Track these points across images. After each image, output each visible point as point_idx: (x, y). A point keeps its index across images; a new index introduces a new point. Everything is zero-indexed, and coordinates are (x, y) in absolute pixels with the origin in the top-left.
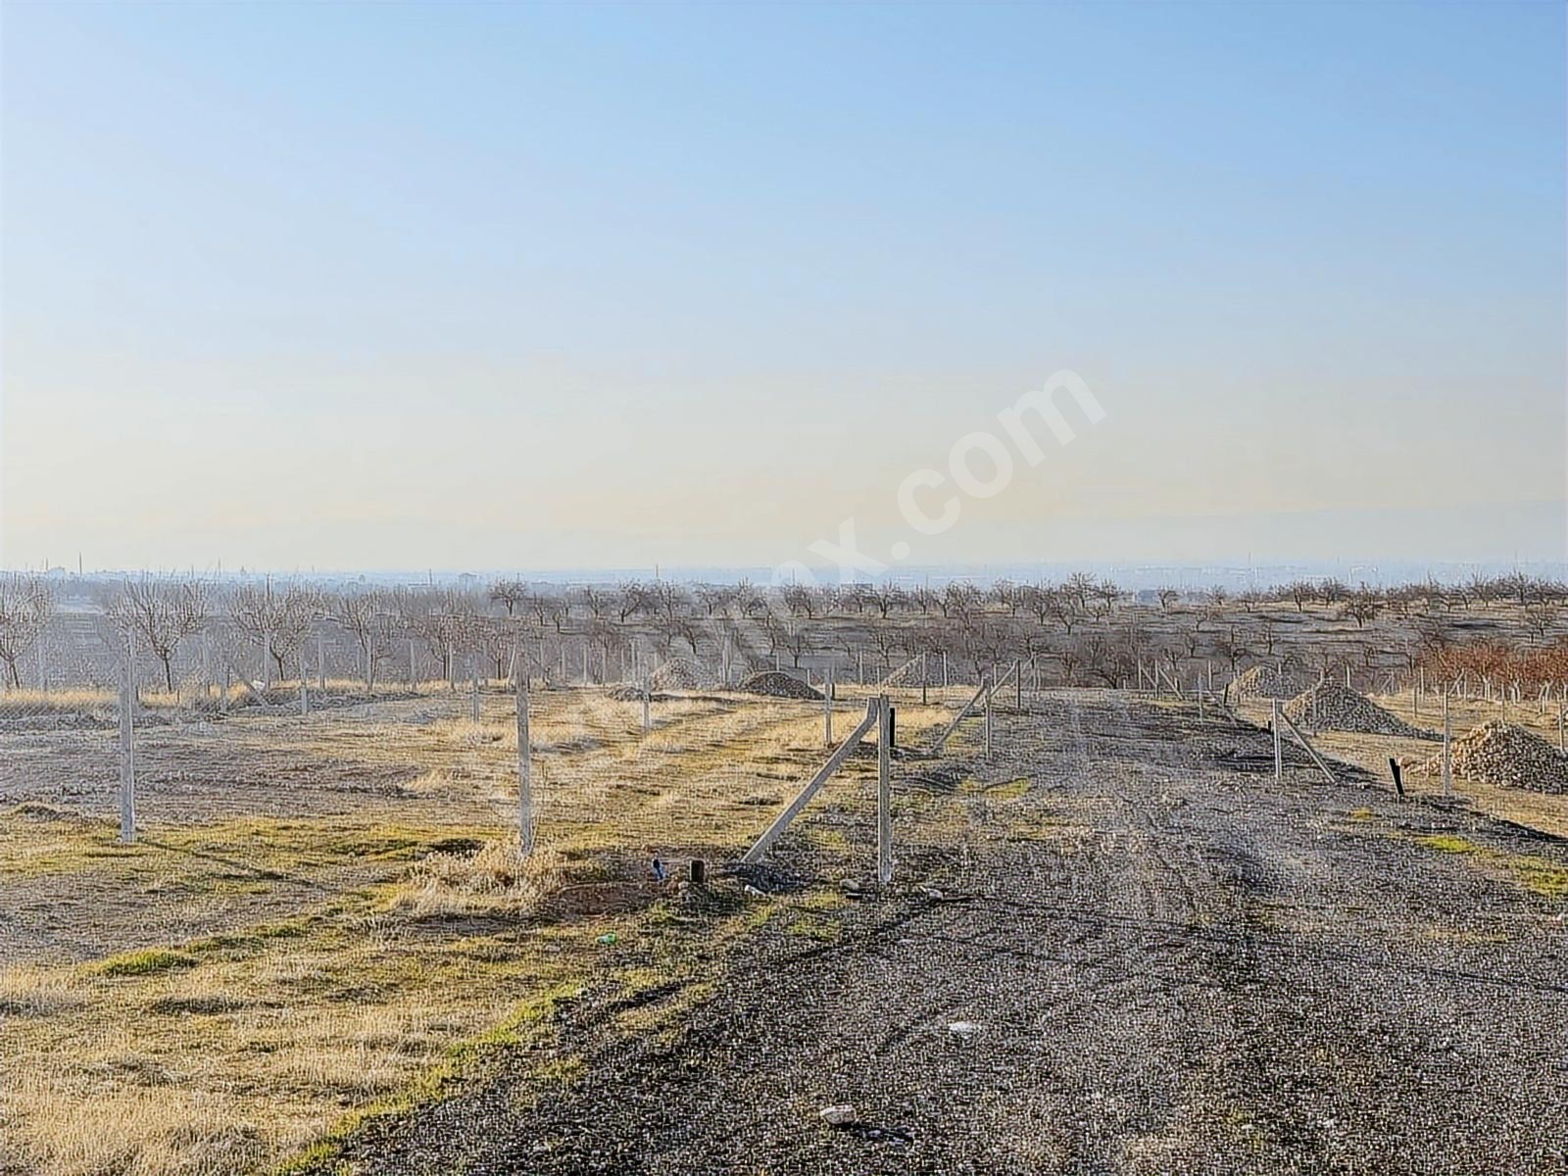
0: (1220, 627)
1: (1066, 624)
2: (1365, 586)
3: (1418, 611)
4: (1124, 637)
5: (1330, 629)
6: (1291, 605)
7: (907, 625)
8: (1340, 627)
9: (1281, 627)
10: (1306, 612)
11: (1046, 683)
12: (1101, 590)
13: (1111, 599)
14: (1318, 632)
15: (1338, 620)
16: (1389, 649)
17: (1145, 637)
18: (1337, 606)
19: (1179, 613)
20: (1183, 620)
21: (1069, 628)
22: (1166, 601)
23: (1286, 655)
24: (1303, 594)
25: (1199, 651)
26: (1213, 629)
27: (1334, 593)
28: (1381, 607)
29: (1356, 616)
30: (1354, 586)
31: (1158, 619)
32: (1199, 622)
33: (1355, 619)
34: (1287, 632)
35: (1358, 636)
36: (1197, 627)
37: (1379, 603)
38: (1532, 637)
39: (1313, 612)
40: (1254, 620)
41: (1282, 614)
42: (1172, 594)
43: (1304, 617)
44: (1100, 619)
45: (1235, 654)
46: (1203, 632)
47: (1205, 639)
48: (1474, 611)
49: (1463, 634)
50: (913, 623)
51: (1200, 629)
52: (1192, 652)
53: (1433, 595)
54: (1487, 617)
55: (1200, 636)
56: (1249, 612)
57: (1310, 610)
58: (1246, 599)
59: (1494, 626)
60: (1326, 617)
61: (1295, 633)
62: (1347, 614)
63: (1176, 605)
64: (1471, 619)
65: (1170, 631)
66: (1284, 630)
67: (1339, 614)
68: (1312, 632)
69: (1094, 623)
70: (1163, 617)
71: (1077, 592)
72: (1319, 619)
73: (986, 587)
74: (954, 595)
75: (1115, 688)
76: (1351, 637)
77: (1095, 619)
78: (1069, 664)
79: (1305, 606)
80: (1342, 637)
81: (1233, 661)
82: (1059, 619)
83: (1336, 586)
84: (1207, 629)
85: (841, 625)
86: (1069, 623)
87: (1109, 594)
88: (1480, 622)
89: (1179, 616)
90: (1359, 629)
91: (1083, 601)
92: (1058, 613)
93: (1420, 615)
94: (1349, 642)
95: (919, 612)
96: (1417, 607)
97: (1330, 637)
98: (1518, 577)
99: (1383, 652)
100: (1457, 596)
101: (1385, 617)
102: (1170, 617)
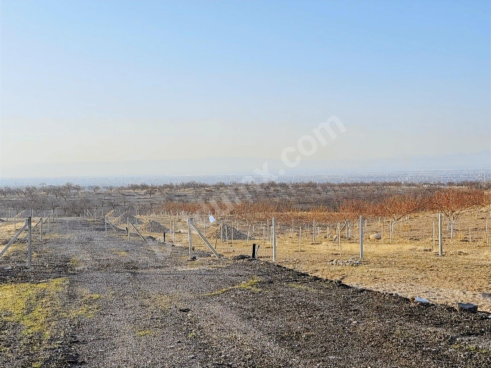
0: (111, 198)
2: (153, 185)
4: (82, 201)
5: (142, 198)
6: (132, 191)
8: (145, 197)
9: (128, 197)
11: (59, 216)
12: (75, 187)
13: (78, 190)
14: (139, 198)
15: (144, 195)
16: (158, 203)
17: (88, 201)
18: (145, 191)
19: (99, 194)
20: (100, 196)
21: (65, 199)
22: (95, 190)
23: (129, 205)
24: (135, 187)
25: (104, 205)
26: (109, 198)
27: (144, 187)
28: (156, 191)
30: (150, 185)
31: (93, 196)
32: (105, 196)
33: (149, 195)
34: (130, 199)
35: (149, 200)
36: (104, 198)
38: (195, 199)
39: (138, 193)
40: (121, 195)
41: (129, 193)
42: (97, 188)
43: (135, 194)
44: (75, 196)
45: (115, 206)
46: (106, 199)
47: (106, 201)
48: (181, 192)
49: (177, 198)
50: (15, 199)
52: (102, 205)
53: (171, 187)
54: (184, 193)
56: (119, 193)
57: (137, 192)
58: (119, 189)
59: (186, 196)
60: (141, 194)
61: (132, 199)
62: (147, 193)
63: (98, 192)
64: (180, 194)
65: (96, 199)
66: (129, 198)
67: (144, 193)
68: (137, 199)
69: (73, 198)
71: (69, 187)
72: (139, 195)
73: (38, 186)
74: (28, 190)
75: (79, 216)
77: (73, 196)
78: (65, 210)
79: (136, 191)
80: (145, 200)
81: (114, 208)
83: (145, 185)
84: (107, 198)
86: (65, 198)
87: (78, 188)
88: (182, 195)
89: (99, 195)
90: (150, 197)
91: (70, 191)
92: (62, 195)
93: (167, 193)
94: (147, 201)
95: (17, 195)
96: (166, 191)
97: (142, 200)
98: (193, 182)
99: (156, 204)
100: (178, 187)
101: (158, 193)
102: (96, 195)
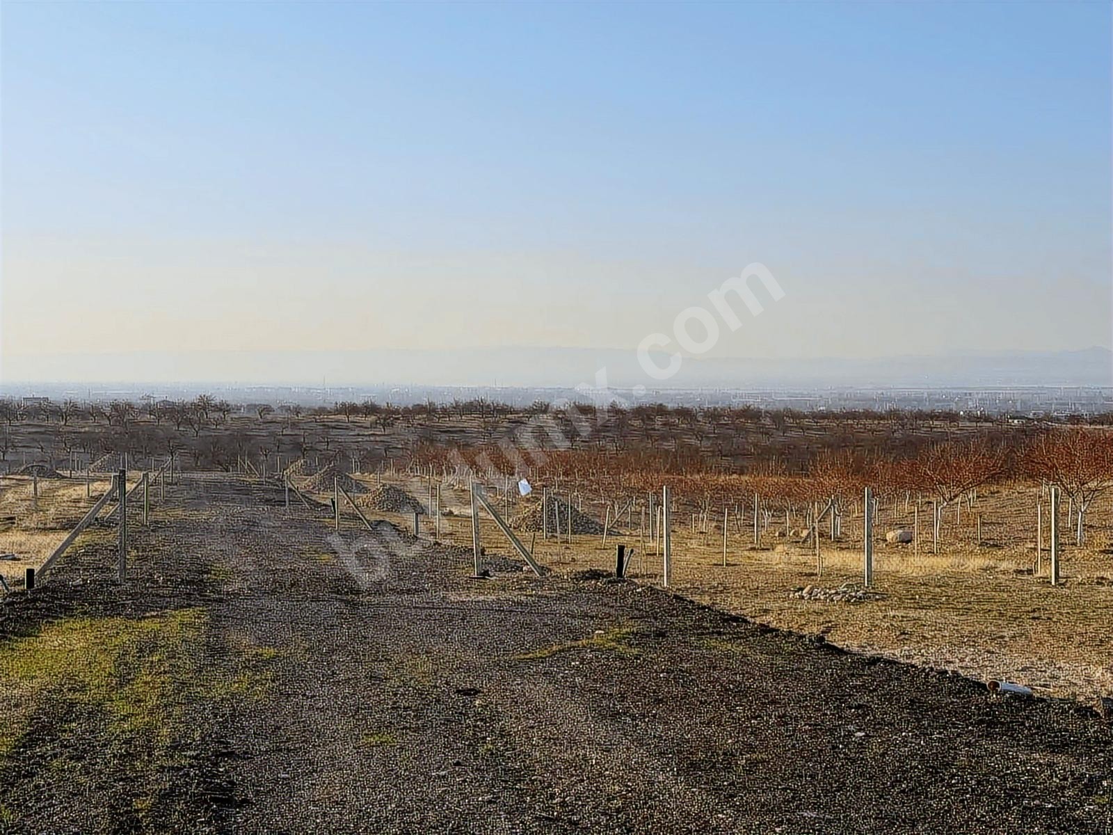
0: (297, 432)
1: (195, 429)
3: (420, 422)
4: (234, 438)
5: (366, 433)
6: (342, 417)
7: (83, 430)
8: (372, 432)
9: (335, 432)
10: (352, 422)
11: (184, 469)
12: (219, 406)
13: (226, 413)
14: (359, 435)
15: (371, 428)
16: (400, 446)
17: (248, 438)
18: (373, 418)
19: (271, 423)
20: (273, 428)
21: (197, 433)
22: (262, 414)
23: (337, 450)
24: (351, 409)
25: (283, 447)
26: (292, 433)
27: (370, 409)
28: (398, 419)
29: (382, 425)
31: (257, 427)
32: (283, 429)
33: (381, 427)
35: (382, 438)
36: (282, 432)
37: (397, 416)
38: (484, 439)
39: (356, 422)
40: (319, 427)
41: (336, 423)
42: (267, 409)
43: (350, 425)
44: (218, 427)
45: (305, 450)
46: (286, 435)
47: (286, 440)
48: (453, 422)
49: (444, 437)
50: (87, 429)
51: (284, 433)
52: (278, 448)
54: (460, 425)
55: (283, 438)
56: (316, 422)
57: (354, 421)
58: (316, 413)
59: (465, 432)
60: (364, 426)
61: (343, 438)
62: (377, 423)
63: (269, 417)
64: (451, 428)
65: (265, 434)
66: (338, 434)
67: (371, 424)
68: (355, 435)
69: (214, 429)
70: (260, 425)
71: (202, 408)
72: (360, 427)
73: (137, 401)
74: (116, 410)
75: (227, 471)
76: (378, 439)
77: (215, 427)
78: (196, 457)
79: (352, 418)
80: (372, 438)
81: (303, 454)
82: (190, 426)
83: (371, 405)
84: (288, 433)
85: (34, 430)
86: (197, 429)
87: (224, 409)
88: (457, 429)
90: (383, 432)
91: (207, 414)
92: (190, 422)
93: (421, 425)
94: (376, 441)
95: (91, 421)
96: (419, 419)
97: (365, 439)
98: (480, 401)
99: (397, 448)
100: (445, 412)
101: (400, 425)
102: (265, 425)
